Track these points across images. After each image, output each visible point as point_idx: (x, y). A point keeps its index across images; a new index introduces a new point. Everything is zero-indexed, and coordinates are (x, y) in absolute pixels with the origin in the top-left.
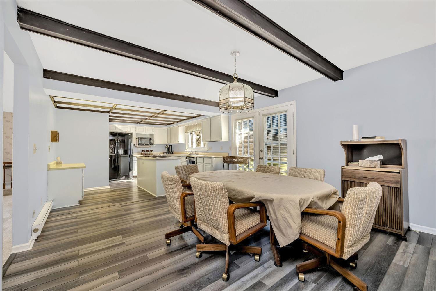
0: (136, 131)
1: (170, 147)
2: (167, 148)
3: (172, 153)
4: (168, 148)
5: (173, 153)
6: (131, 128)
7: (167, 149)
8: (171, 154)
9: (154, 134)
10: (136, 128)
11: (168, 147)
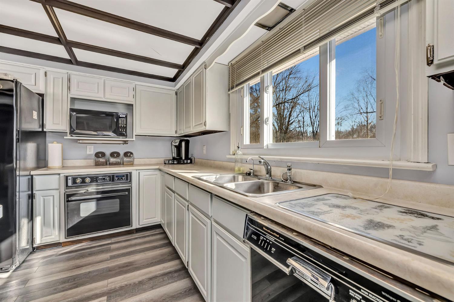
0: (69, 88)
1: (183, 144)
2: (176, 146)
3: (189, 161)
4: (179, 148)
5: (191, 162)
6: (50, 76)
7: (175, 150)
8: (187, 163)
9: (133, 103)
10: (69, 80)
11: (177, 144)
